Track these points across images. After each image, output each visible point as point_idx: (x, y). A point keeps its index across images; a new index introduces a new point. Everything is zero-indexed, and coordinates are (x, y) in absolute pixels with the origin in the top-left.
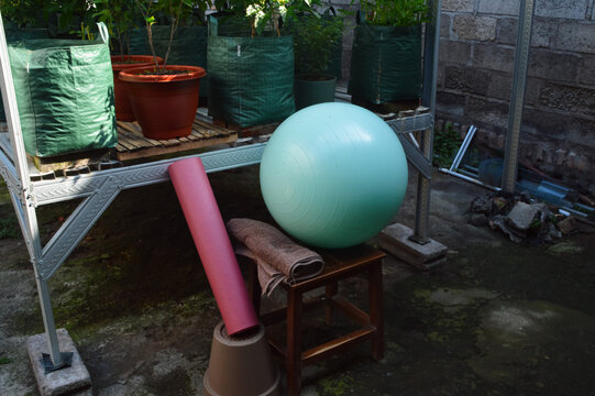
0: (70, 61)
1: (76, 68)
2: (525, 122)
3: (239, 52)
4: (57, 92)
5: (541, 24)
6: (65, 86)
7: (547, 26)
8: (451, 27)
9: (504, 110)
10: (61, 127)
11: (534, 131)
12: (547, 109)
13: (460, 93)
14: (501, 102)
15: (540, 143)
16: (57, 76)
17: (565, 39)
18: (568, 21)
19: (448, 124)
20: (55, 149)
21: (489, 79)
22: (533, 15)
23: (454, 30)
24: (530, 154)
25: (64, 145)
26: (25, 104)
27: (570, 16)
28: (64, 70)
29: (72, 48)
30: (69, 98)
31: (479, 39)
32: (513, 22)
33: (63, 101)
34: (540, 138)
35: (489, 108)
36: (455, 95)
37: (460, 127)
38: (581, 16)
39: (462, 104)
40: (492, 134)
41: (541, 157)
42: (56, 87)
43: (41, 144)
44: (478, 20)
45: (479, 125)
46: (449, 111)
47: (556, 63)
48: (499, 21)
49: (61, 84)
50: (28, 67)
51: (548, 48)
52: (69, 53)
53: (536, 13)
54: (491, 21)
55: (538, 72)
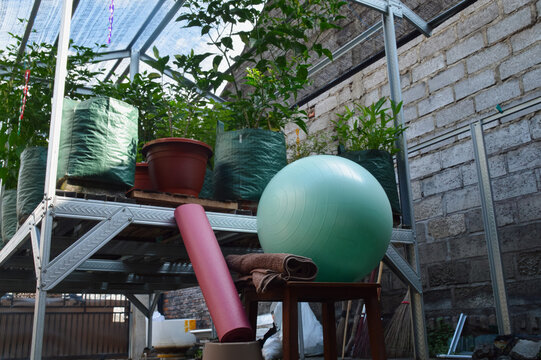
0: (108, 108)
1: (110, 113)
2: (510, 295)
3: (241, 141)
4: (93, 127)
5: (502, 206)
6: (100, 124)
7: (508, 206)
8: (427, 232)
9: (488, 291)
10: (91, 154)
11: (522, 302)
12: (528, 278)
13: (445, 287)
14: (484, 284)
15: (530, 312)
16: (96, 116)
17: (526, 211)
18: (524, 197)
19: (439, 319)
20: (82, 171)
21: (468, 267)
22: (494, 202)
23: (430, 234)
24: (523, 325)
25: (90, 170)
26: (66, 136)
27: (524, 193)
28: (101, 112)
29: (111, 98)
30: (102, 133)
31: (452, 235)
32: (478, 212)
33: (96, 134)
34: (529, 307)
35: (474, 293)
36: (440, 290)
37: (450, 320)
38: (534, 189)
39: (449, 298)
40: (482, 317)
41: (536, 326)
42: (93, 123)
43: (71, 166)
44: (449, 219)
45: (467, 312)
46: (439, 308)
47: (523, 235)
48: (466, 215)
49: (98, 122)
50: (75, 109)
51: (513, 223)
52: (108, 102)
53: (495, 199)
54: (459, 217)
55: (510, 246)
